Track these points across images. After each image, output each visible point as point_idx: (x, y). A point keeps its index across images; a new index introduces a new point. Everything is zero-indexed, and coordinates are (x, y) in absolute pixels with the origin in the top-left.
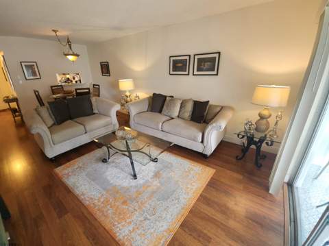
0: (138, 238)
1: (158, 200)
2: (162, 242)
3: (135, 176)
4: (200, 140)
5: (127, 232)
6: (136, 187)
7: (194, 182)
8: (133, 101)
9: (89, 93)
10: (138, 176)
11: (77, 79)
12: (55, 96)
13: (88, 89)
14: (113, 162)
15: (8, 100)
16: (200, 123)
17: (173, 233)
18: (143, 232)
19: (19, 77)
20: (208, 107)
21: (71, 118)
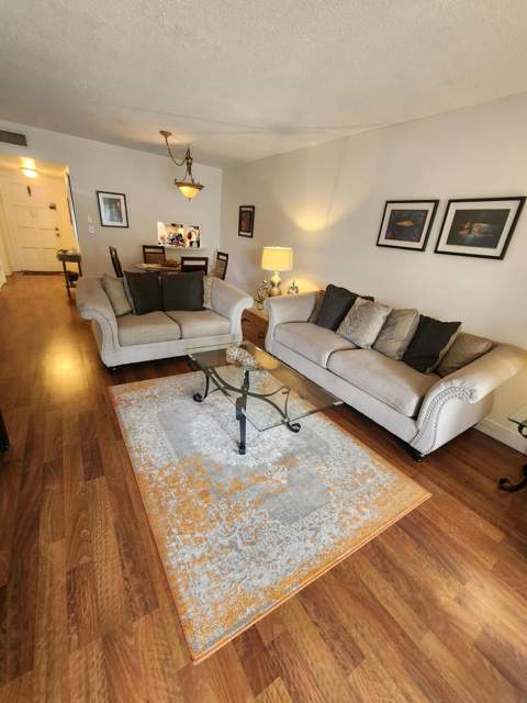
0: (205, 579)
1: (272, 516)
2: (248, 611)
3: (242, 448)
4: (411, 413)
5: (188, 557)
6: (237, 470)
7: (366, 506)
8: (285, 295)
9: (204, 268)
10: (248, 448)
11: (194, 239)
12: (145, 266)
13: (206, 259)
14: (212, 405)
15: (64, 257)
16: (423, 371)
17: (277, 603)
18: (218, 572)
19: (90, 220)
20: (453, 338)
21: (163, 309)
